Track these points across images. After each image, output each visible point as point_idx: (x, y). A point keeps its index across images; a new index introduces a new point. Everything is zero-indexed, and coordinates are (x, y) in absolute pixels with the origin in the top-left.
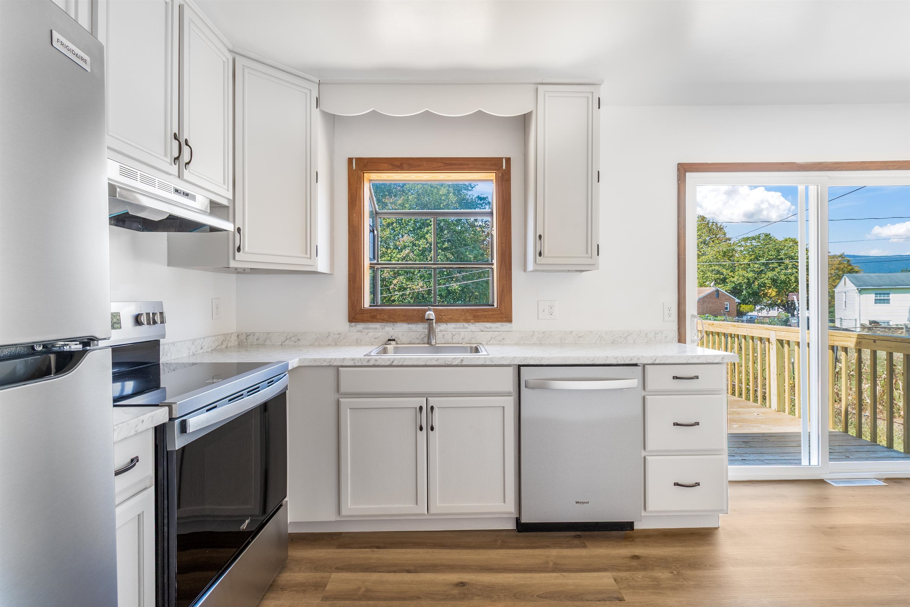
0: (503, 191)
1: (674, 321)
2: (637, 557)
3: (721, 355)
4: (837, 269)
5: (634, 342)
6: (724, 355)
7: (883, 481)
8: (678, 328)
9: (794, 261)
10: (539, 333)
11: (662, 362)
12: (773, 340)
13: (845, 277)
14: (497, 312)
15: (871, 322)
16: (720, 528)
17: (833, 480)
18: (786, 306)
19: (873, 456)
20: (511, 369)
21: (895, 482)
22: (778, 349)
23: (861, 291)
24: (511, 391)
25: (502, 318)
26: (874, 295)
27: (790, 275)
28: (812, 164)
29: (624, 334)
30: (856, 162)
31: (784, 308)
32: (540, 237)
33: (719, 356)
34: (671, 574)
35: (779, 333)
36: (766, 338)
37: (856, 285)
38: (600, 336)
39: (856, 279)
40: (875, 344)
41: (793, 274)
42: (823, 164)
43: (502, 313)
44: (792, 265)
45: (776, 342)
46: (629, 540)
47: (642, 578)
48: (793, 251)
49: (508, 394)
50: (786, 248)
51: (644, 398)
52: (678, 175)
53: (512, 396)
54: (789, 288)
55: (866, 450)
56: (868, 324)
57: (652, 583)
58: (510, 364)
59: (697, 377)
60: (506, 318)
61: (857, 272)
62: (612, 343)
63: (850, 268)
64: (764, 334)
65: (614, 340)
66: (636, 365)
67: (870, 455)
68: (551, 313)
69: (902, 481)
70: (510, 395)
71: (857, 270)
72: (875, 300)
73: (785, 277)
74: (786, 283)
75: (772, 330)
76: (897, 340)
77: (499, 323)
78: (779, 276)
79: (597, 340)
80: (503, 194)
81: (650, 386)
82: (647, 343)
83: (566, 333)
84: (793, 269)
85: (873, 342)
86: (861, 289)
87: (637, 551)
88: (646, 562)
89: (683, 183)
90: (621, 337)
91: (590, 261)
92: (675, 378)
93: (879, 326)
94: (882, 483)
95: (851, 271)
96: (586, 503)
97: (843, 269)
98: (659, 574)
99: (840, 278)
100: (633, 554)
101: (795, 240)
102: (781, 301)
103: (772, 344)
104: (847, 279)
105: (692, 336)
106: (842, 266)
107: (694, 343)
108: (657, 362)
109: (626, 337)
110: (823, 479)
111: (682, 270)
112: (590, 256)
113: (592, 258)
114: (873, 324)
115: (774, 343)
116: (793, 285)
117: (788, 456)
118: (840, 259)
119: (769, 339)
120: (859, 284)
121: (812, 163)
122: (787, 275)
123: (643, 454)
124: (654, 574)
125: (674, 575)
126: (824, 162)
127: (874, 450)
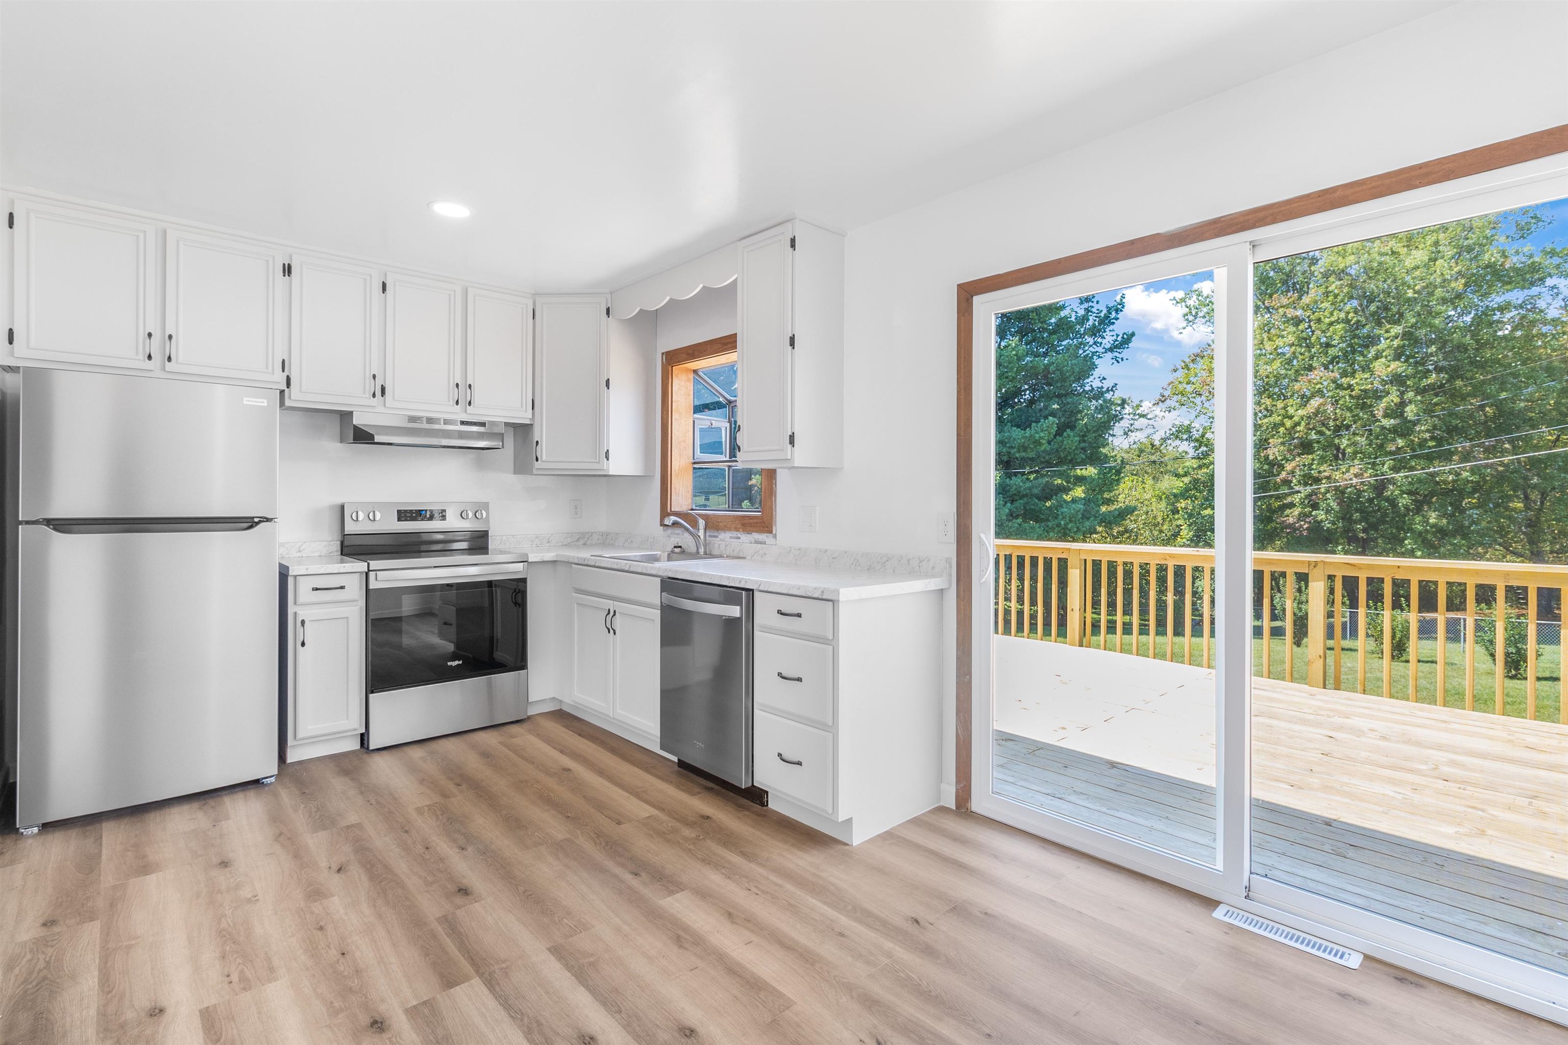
1: (952, 543)
8: (958, 553)
25: (764, 527)
28: (1195, 228)
30: (1308, 195)
42: (1224, 221)
43: (764, 522)
52: (958, 304)
53: (658, 609)
60: (767, 528)
68: (811, 524)
77: (764, 534)
89: (964, 316)
92: (779, 612)
111: (962, 460)
113: (784, 451)
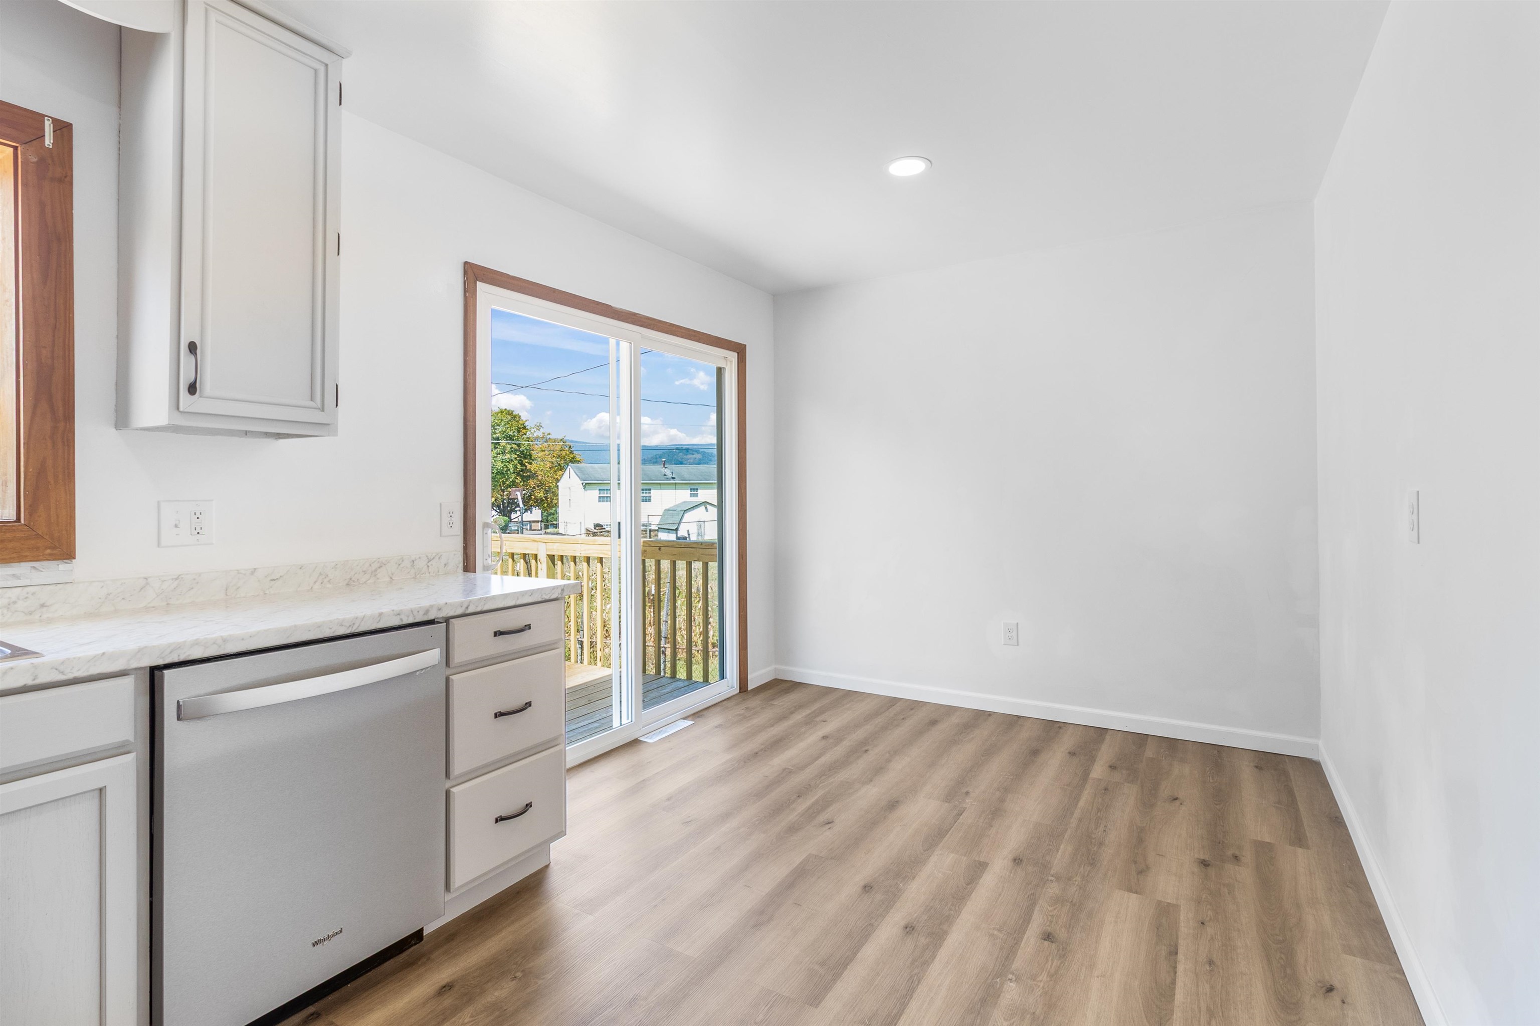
0: (42, 205)
1: (458, 535)
2: (448, 986)
3: (560, 586)
4: (559, 456)
5: (391, 578)
6: (564, 585)
7: (691, 718)
8: (464, 547)
9: (513, 442)
10: (163, 581)
11: (479, 609)
12: (543, 557)
13: (569, 467)
14: (18, 535)
15: (597, 526)
16: (551, 864)
17: (646, 736)
18: (501, 507)
19: (664, 692)
20: (128, 682)
21: (698, 717)
22: (548, 569)
23: (586, 486)
24: (127, 741)
25: (38, 548)
26: (597, 492)
27: (508, 462)
29: (370, 565)
31: (499, 509)
32: (192, 348)
33: (557, 587)
34: (514, 982)
35: (550, 546)
36: (532, 554)
37: (581, 479)
38: (321, 574)
39: (579, 468)
40: (660, 552)
41: (512, 460)
43: (38, 536)
44: (511, 448)
45: (547, 559)
46: (420, 963)
47: (471, 1019)
48: (512, 428)
49: (119, 750)
50: (503, 423)
51: (447, 680)
52: (465, 282)
53: (128, 753)
54: (507, 480)
55: (655, 686)
56: (593, 528)
57: (492, 1018)
58: (125, 670)
59: (528, 627)
60: (54, 548)
61: (578, 462)
62: (347, 584)
63: (572, 456)
64: (530, 549)
65: (351, 579)
66: (431, 622)
67: (661, 692)
68: (198, 530)
69: (701, 713)
70: (122, 750)
71: (578, 460)
72: (599, 497)
73: (503, 465)
74: (504, 474)
75: (541, 542)
76: (681, 545)
77: (23, 564)
78: (494, 463)
79: (315, 582)
80: (42, 213)
81: (458, 657)
82: (413, 578)
83: (238, 573)
84: (512, 454)
85: (658, 550)
86: (586, 484)
87: (443, 976)
88: (467, 985)
89: (472, 297)
90: (365, 571)
91: (318, 417)
92: (497, 634)
93: (603, 530)
94: (689, 723)
95: (573, 460)
96: (337, 933)
97: (564, 457)
98: (496, 994)
99: (562, 468)
100: (437, 986)
101: (512, 413)
102: (495, 500)
103: (541, 563)
104: (571, 470)
105: (485, 560)
106: (564, 454)
107: (488, 570)
108: (470, 610)
109: (376, 570)
110: (637, 739)
111: (470, 446)
112: (319, 406)
113: (323, 411)
114: (597, 528)
115: (544, 561)
116: (511, 477)
117: (584, 721)
118: (561, 443)
119: (536, 556)
120: (583, 477)
121: (627, 312)
122: (505, 462)
123: (448, 784)
124: (489, 999)
125: (520, 979)
126: (638, 314)
127: (662, 685)
